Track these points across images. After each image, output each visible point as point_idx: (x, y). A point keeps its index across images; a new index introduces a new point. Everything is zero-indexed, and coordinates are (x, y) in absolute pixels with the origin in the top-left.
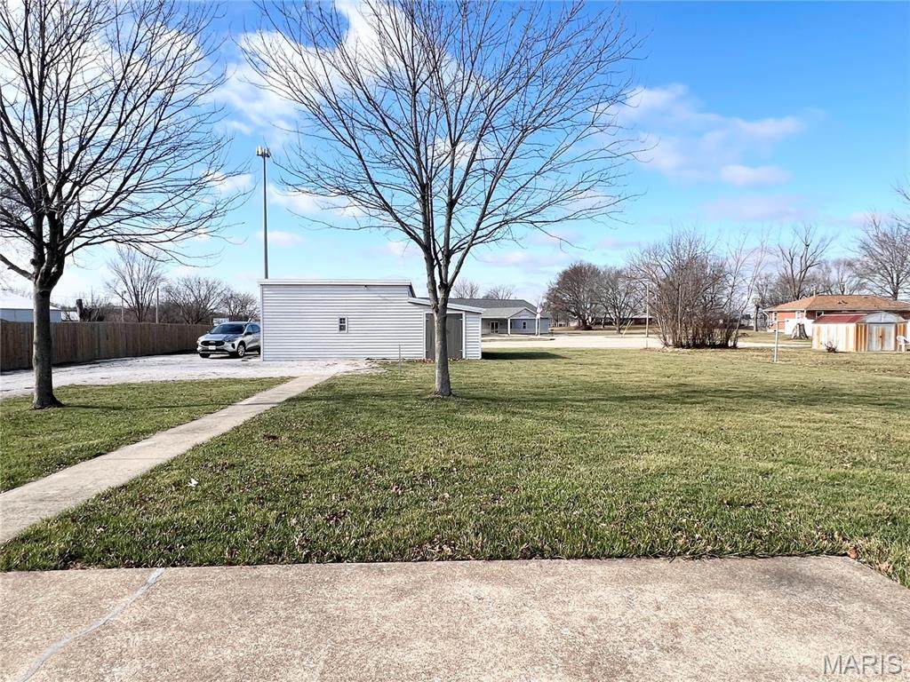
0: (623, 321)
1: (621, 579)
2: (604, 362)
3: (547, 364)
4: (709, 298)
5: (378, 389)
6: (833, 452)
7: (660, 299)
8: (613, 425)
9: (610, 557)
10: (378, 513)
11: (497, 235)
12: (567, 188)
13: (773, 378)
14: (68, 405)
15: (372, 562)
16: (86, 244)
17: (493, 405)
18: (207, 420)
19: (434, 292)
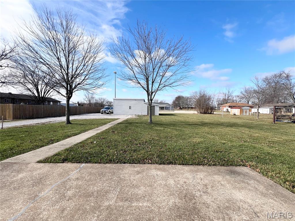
0: (189, 108)
1: (191, 171)
2: (185, 116)
3: (173, 117)
4: (207, 103)
5: (137, 121)
6: (239, 139)
7: (197, 103)
8: (188, 131)
9: (188, 165)
10: (135, 151)
11: (163, 89)
12: (178, 79)
13: (222, 121)
14: (72, 124)
15: (132, 164)
16: (77, 90)
17: (161, 125)
18: (101, 127)
19: (149, 101)
